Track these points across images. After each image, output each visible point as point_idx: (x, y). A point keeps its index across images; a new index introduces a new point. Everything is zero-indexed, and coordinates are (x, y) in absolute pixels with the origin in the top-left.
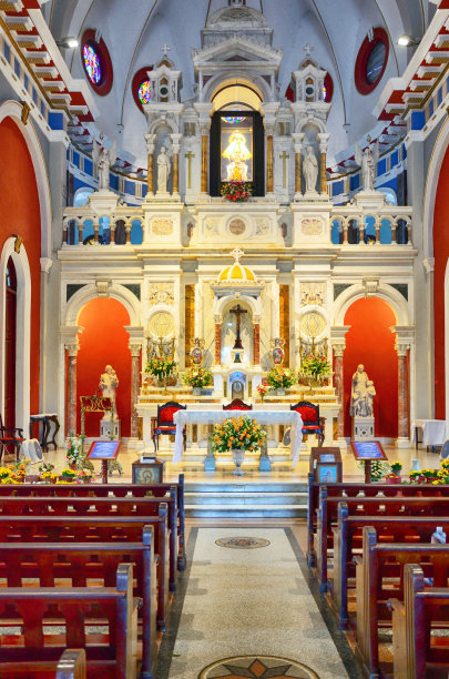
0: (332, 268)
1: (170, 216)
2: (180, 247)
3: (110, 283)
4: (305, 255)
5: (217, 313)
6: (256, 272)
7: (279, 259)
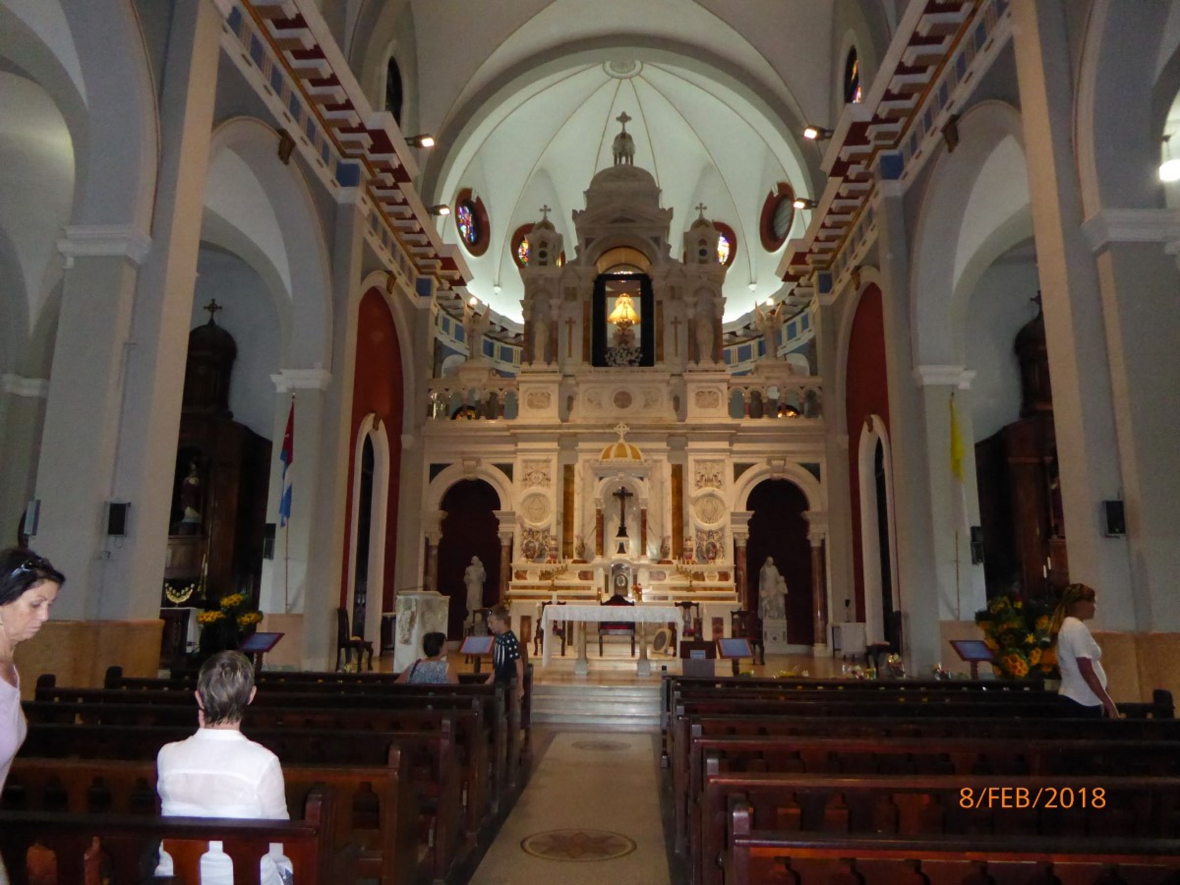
0: (731, 444)
1: (547, 388)
2: (557, 421)
3: (478, 462)
4: (701, 432)
5: (598, 496)
6: (643, 450)
7: (671, 435)
